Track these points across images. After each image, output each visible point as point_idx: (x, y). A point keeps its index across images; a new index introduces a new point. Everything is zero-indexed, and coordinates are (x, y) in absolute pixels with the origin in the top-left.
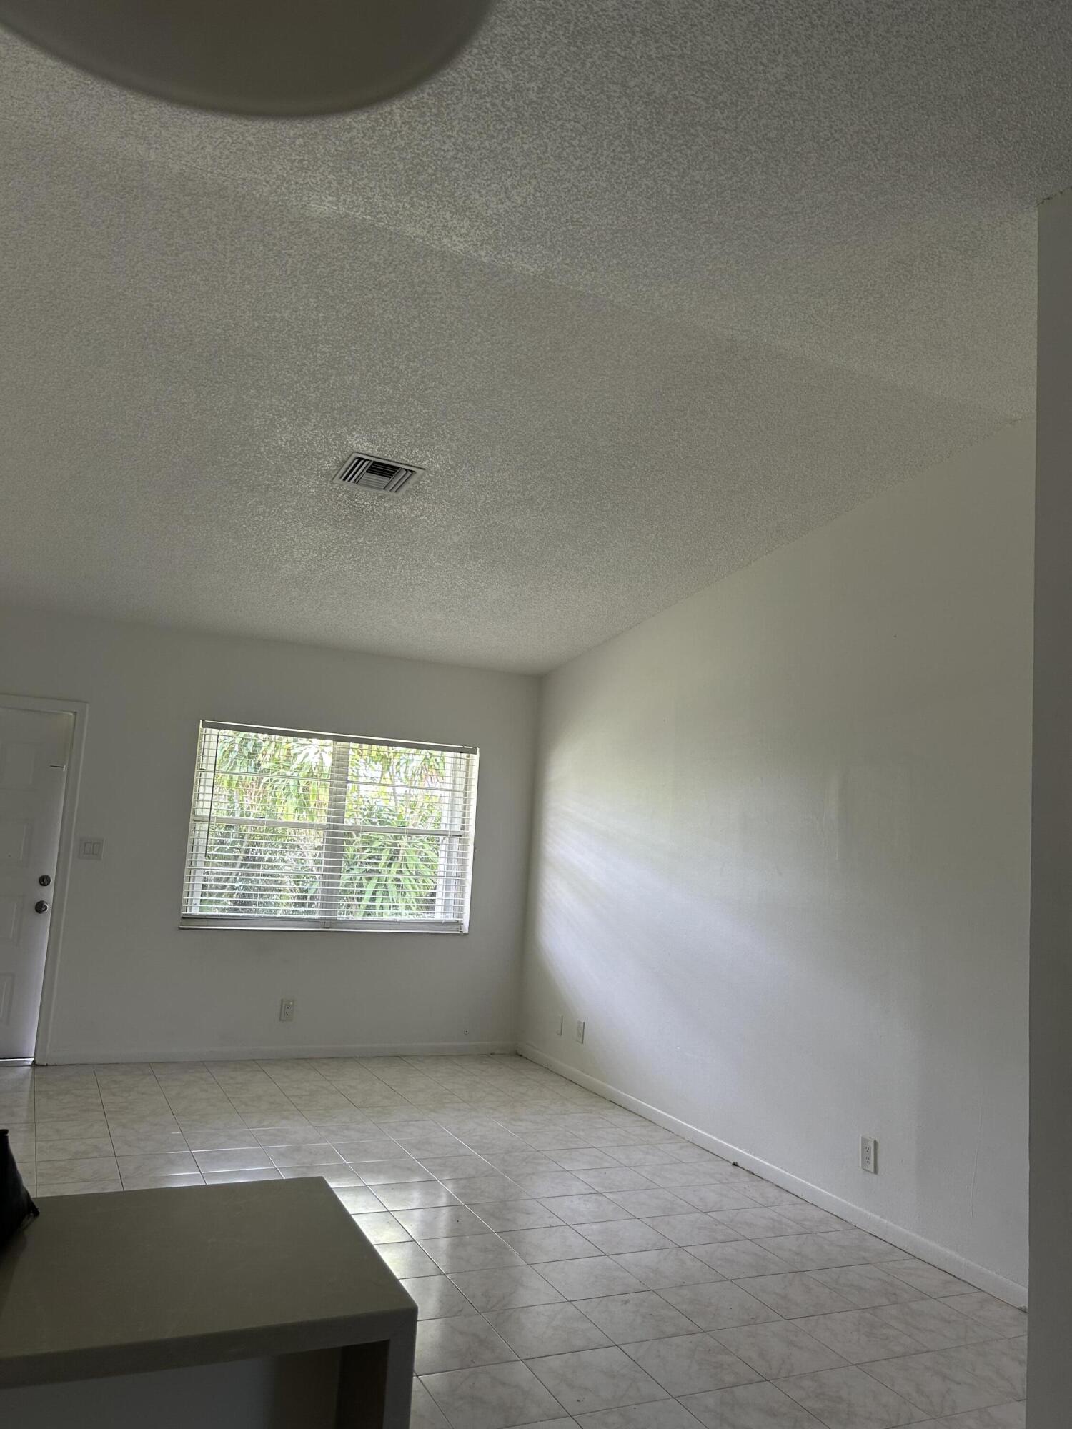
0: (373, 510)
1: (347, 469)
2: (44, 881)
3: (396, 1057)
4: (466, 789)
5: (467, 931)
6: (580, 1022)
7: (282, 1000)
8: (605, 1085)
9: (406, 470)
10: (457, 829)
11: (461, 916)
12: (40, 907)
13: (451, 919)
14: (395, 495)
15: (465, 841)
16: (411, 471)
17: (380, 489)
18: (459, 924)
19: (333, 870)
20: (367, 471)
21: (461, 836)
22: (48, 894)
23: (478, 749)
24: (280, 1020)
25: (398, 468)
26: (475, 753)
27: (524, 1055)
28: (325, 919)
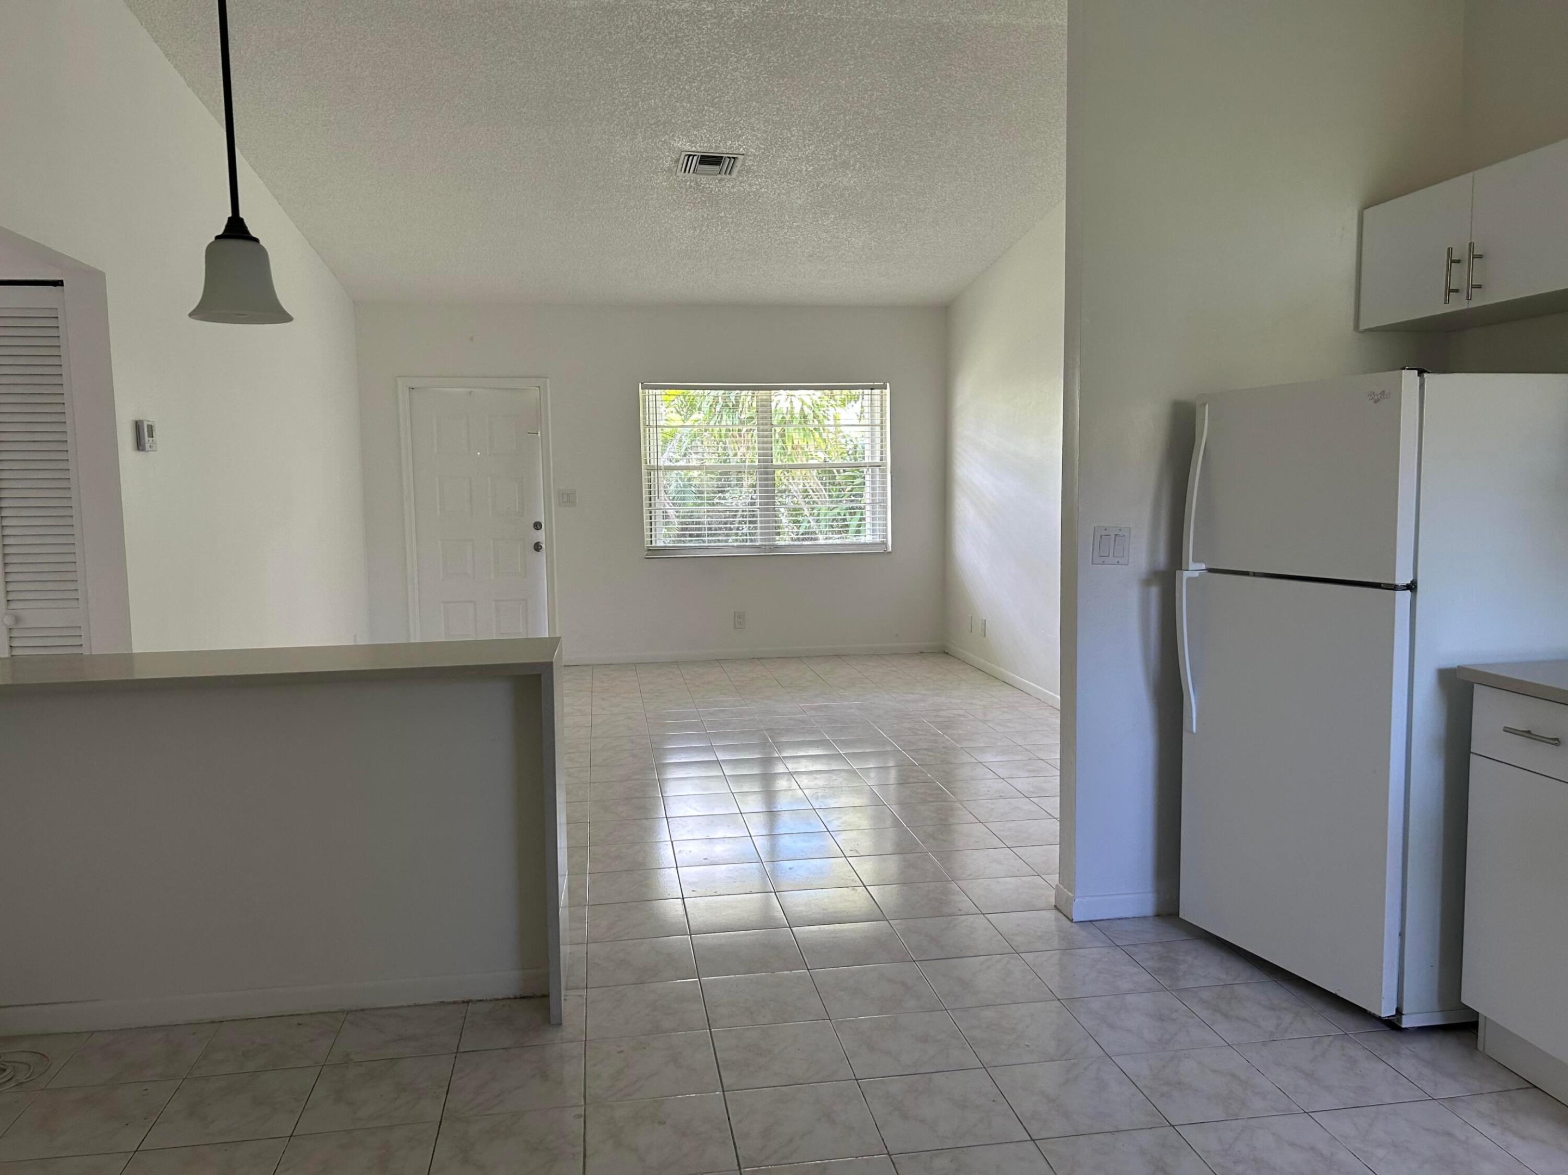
0: (719, 190)
1: (683, 164)
2: (537, 526)
3: (838, 657)
4: (882, 423)
5: (890, 549)
6: (982, 620)
7: (735, 613)
9: (729, 157)
10: (877, 460)
11: (885, 537)
12: (537, 547)
13: (878, 540)
14: (728, 176)
15: (884, 471)
16: (733, 158)
17: (716, 175)
18: (884, 544)
19: (767, 504)
20: (699, 164)
21: (880, 466)
22: (541, 536)
23: (888, 384)
24: (735, 628)
25: (722, 157)
26: (886, 389)
27: (949, 653)
28: (765, 545)
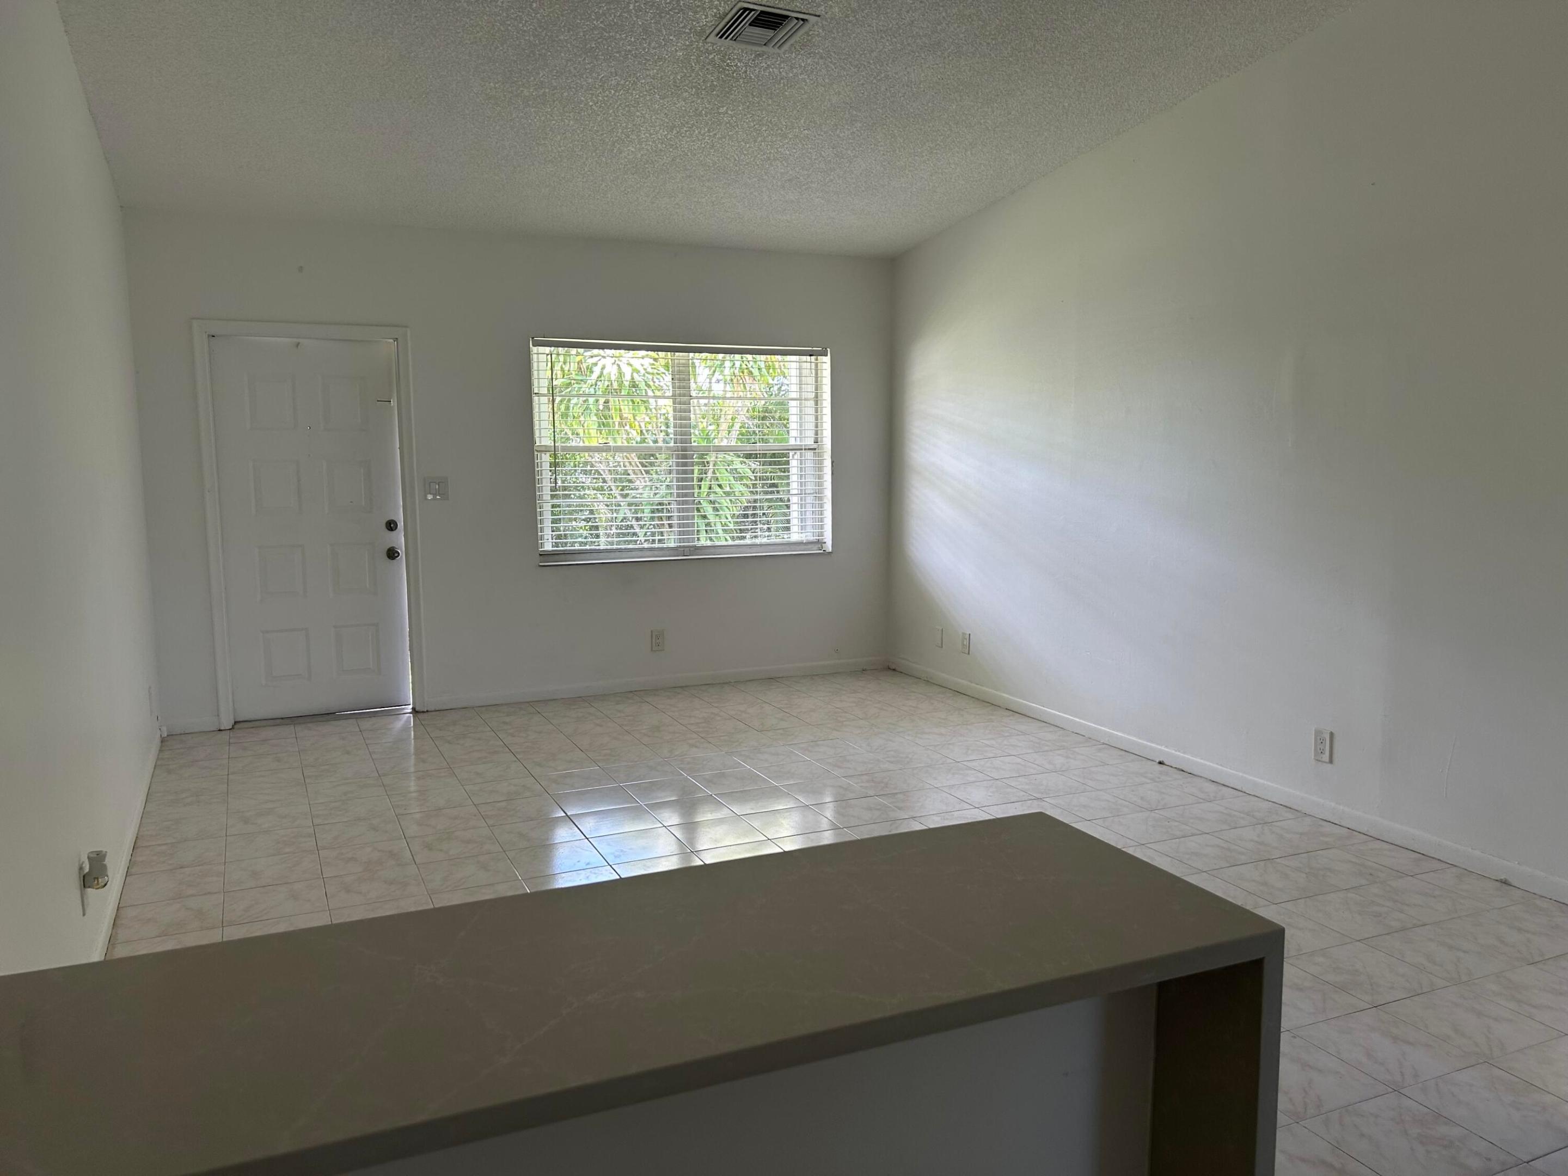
0: (746, 72)
1: (728, 23)
2: (391, 526)
3: (771, 680)
4: (816, 397)
5: (830, 550)
6: (964, 634)
7: (652, 631)
8: (998, 693)
9: (797, 19)
10: (810, 442)
11: (821, 534)
12: (392, 554)
13: (811, 538)
14: (778, 51)
15: (820, 455)
16: (803, 20)
17: (760, 45)
18: (820, 543)
19: (686, 495)
20: (750, 25)
21: (815, 449)
22: (399, 540)
23: (828, 349)
24: (652, 650)
25: (787, 17)
26: (827, 355)
27: (898, 669)
28: (684, 547)
